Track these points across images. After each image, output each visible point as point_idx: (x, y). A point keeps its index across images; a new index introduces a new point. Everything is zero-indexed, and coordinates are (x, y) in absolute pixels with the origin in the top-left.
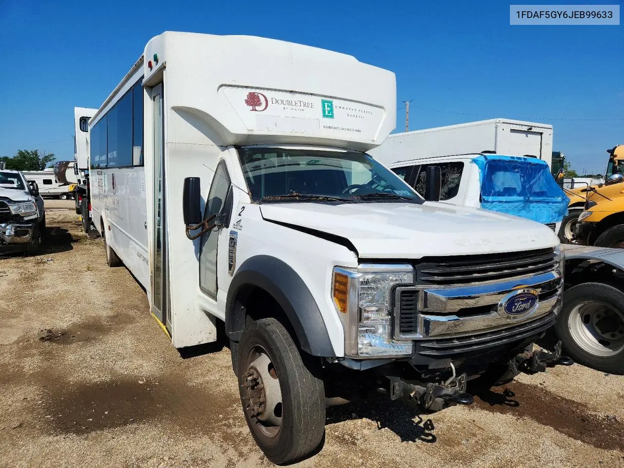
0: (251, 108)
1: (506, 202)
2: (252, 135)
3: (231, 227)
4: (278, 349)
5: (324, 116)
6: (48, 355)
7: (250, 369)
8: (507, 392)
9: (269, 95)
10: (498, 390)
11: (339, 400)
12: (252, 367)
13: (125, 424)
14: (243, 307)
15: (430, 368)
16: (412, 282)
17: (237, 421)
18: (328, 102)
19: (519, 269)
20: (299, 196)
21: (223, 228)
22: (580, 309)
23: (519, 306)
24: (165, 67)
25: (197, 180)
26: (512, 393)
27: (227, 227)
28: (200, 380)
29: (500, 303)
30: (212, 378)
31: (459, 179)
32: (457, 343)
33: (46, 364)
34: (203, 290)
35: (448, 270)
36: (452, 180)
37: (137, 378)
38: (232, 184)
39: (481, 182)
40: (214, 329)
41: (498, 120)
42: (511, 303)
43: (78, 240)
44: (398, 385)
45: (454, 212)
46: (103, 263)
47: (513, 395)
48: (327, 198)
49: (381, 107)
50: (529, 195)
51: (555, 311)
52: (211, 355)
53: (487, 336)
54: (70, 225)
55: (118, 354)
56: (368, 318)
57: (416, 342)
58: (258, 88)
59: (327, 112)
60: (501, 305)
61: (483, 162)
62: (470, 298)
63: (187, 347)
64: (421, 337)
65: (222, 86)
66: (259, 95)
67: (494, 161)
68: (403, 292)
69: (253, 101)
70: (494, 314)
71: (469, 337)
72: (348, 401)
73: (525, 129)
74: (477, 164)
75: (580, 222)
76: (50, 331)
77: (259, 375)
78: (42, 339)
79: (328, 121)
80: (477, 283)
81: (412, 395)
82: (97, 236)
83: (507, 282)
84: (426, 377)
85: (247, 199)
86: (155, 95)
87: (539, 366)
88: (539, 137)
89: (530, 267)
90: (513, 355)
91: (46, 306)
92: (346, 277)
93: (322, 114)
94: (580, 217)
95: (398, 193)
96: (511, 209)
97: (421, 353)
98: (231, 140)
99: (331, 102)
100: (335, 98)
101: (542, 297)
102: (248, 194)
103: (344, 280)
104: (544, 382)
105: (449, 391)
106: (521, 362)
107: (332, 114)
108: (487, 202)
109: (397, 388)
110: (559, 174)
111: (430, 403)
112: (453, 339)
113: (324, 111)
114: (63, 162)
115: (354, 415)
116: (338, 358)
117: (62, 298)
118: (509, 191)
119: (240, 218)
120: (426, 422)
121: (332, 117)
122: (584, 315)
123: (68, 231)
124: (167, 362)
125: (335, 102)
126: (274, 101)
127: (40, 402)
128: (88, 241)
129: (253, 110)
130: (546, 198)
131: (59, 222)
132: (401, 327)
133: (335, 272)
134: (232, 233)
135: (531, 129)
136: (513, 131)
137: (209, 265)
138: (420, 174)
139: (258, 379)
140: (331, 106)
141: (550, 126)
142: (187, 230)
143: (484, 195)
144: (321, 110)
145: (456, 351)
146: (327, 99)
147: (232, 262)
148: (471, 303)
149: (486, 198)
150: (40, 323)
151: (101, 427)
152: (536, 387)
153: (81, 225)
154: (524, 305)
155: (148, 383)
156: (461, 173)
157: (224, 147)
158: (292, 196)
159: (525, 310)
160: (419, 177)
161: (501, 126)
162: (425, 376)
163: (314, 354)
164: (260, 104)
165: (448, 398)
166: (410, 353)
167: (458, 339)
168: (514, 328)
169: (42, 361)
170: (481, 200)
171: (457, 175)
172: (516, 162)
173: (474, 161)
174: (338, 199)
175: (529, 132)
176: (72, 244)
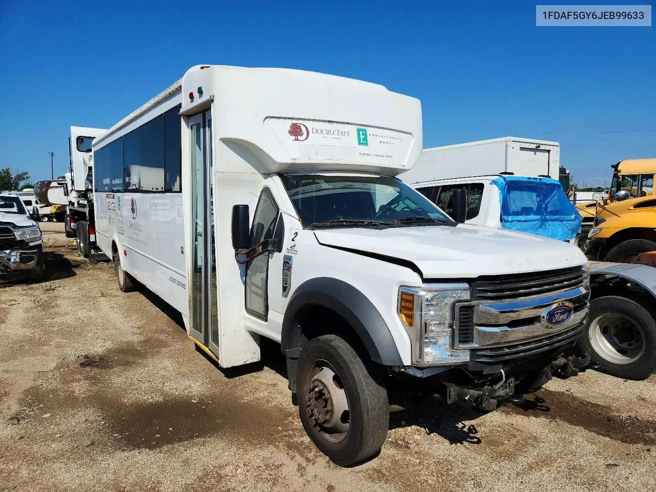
0: (294, 138)
1: (524, 221)
2: (295, 163)
3: (284, 251)
4: (345, 362)
5: (360, 143)
6: (94, 380)
7: (314, 382)
8: (538, 399)
9: (309, 125)
10: (529, 397)
11: (396, 407)
12: (316, 380)
13: (191, 437)
14: (299, 326)
15: (484, 373)
16: (469, 298)
17: (296, 432)
18: (361, 130)
19: (556, 285)
20: (346, 222)
21: (275, 252)
22: (599, 320)
23: (558, 317)
24: (213, 101)
25: (246, 207)
26: (542, 399)
27: (280, 251)
28: (251, 397)
29: (542, 316)
30: (262, 395)
31: (480, 199)
32: (507, 350)
33: (95, 388)
34: (249, 311)
35: (499, 287)
36: (472, 201)
37: (191, 398)
38: (280, 211)
39: (502, 202)
40: (257, 349)
41: (508, 138)
42: (551, 315)
43: (78, 265)
44: (453, 390)
45: (476, 232)
46: (114, 288)
47: (544, 401)
48: (372, 222)
49: (410, 134)
50: (545, 214)
51: (584, 322)
52: (254, 374)
53: (532, 345)
54: (63, 249)
55: (163, 377)
56: (432, 331)
57: (473, 351)
58: (299, 119)
59: (362, 139)
60: (543, 317)
61: (503, 184)
62: (512, 311)
63: (234, 367)
64: (478, 346)
65: (266, 118)
66: (301, 125)
67: (512, 182)
68: (462, 307)
69: (295, 131)
70: (537, 325)
71: (517, 346)
72: (404, 409)
73: (534, 146)
74: (497, 185)
75: (590, 239)
76: (86, 357)
77: (325, 386)
78: (82, 365)
79: (363, 149)
80: (523, 298)
81: (467, 398)
82: (97, 261)
83: (547, 296)
84: (480, 382)
85: (298, 225)
86: (193, 124)
87: (572, 370)
88: (547, 154)
89: (565, 283)
90: (548, 362)
91: (72, 332)
92: (413, 295)
93: (357, 142)
94: (590, 232)
95: (432, 216)
96: (528, 227)
97: (477, 360)
98: (275, 168)
99: (365, 131)
100: (369, 126)
101: (576, 309)
102: (299, 221)
103: (410, 298)
104: (570, 389)
105: (501, 393)
106: (555, 368)
107: (367, 142)
108: (507, 221)
109: (452, 393)
110: (569, 191)
111: (486, 403)
112: (504, 347)
113: (359, 139)
114: (44, 182)
115: (403, 423)
116: (405, 367)
117: (87, 325)
118: (526, 211)
119: (293, 243)
120: (470, 427)
121: (366, 144)
122: (603, 327)
123: (64, 256)
124: (214, 382)
125: (369, 130)
126: (315, 131)
127: (103, 422)
128: (90, 266)
129: (295, 140)
130: (560, 216)
131: (50, 247)
132: (459, 338)
133: (401, 290)
134: (285, 257)
135: (539, 147)
136: (522, 149)
137: (253, 288)
138: (440, 194)
139: (323, 390)
140: (365, 135)
141: (557, 144)
142: (237, 254)
143: (504, 215)
144: (357, 138)
145: (507, 357)
146: (361, 127)
147: (286, 284)
148: (514, 316)
149: (505, 217)
150: (75, 351)
151: (170, 441)
152: (563, 393)
153: (76, 249)
154: (562, 317)
155: (201, 402)
156: (481, 194)
157: (267, 175)
158: (339, 222)
159: (563, 320)
160: (440, 197)
161: (511, 144)
162: (478, 381)
163: (385, 363)
164: (301, 135)
165: (501, 399)
166: (468, 360)
167: (508, 347)
168: (552, 337)
169: (90, 386)
170: (501, 220)
171: (477, 196)
172: (533, 182)
173: (494, 182)
174: (383, 224)
175: (537, 149)
176: (73, 270)
